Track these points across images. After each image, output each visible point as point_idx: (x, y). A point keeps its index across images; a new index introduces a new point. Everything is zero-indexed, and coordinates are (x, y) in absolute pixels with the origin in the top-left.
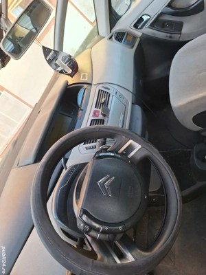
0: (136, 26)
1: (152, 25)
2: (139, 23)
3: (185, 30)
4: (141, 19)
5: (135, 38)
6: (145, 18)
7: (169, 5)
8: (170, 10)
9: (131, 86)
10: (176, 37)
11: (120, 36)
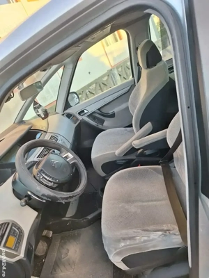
0: (79, 113)
1: (89, 116)
2: (81, 113)
3: (105, 124)
4: (83, 111)
5: (77, 119)
6: (86, 111)
7: (99, 109)
8: (98, 112)
9: (71, 141)
10: (100, 126)
11: (69, 116)
